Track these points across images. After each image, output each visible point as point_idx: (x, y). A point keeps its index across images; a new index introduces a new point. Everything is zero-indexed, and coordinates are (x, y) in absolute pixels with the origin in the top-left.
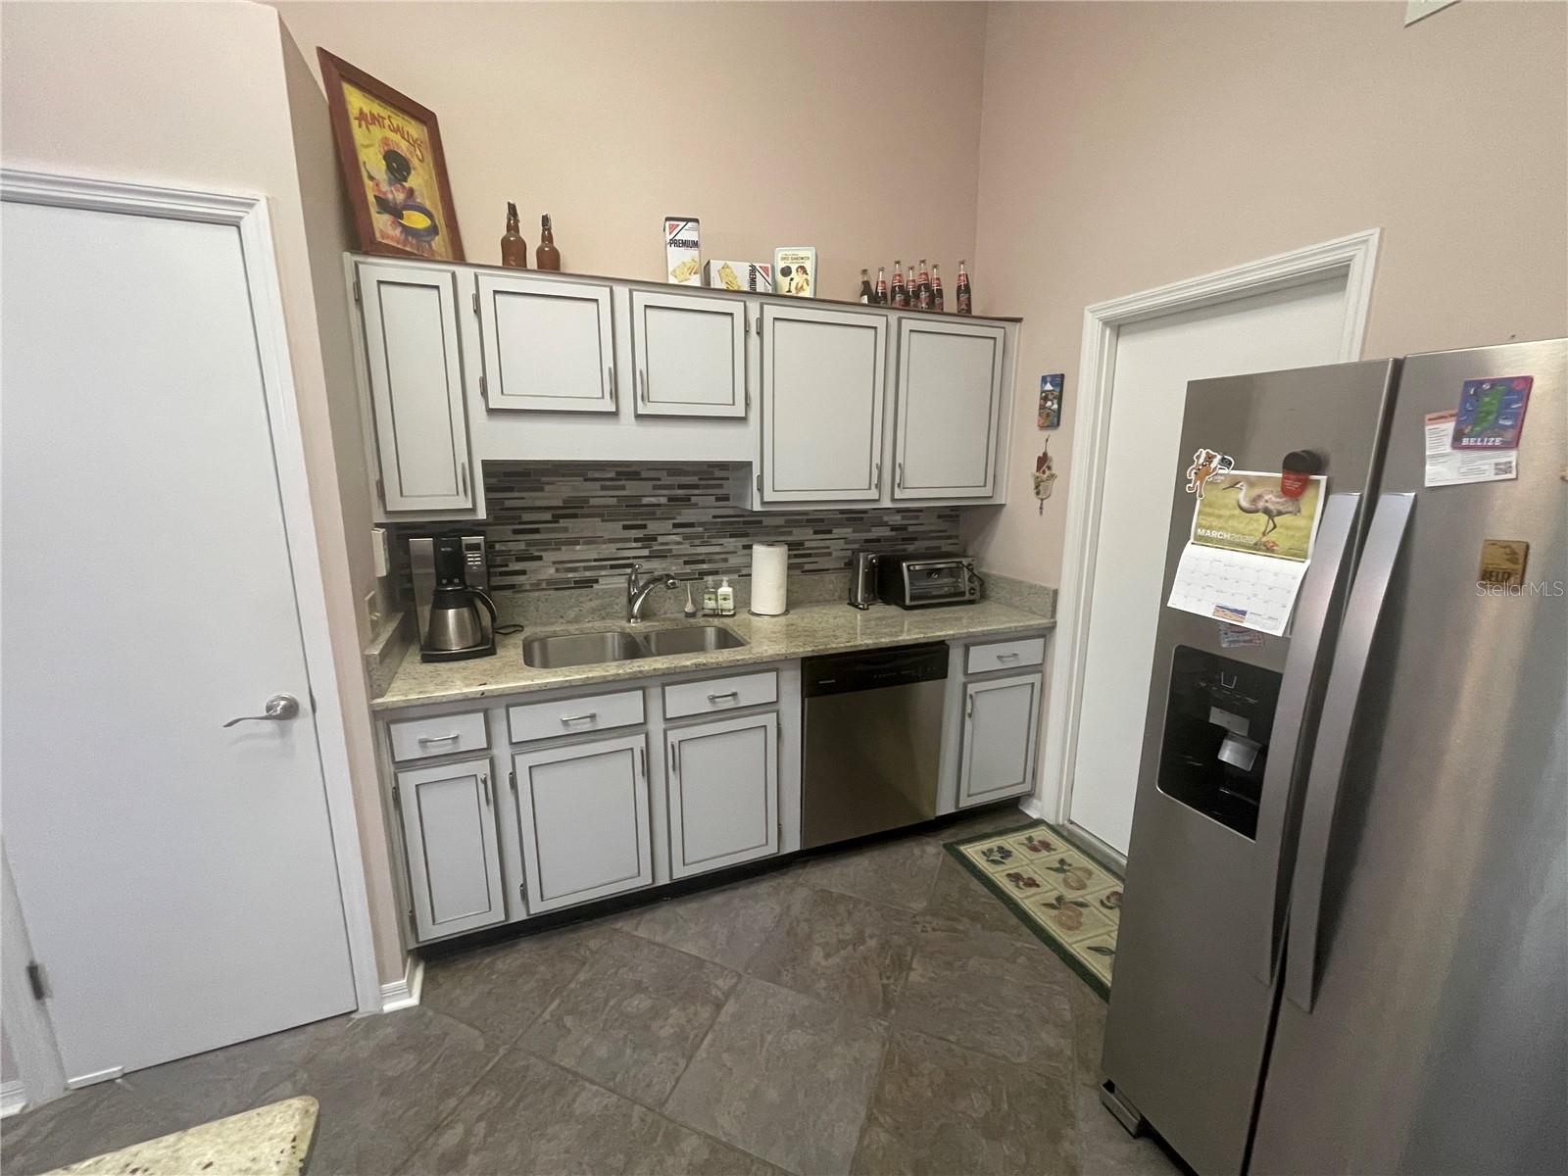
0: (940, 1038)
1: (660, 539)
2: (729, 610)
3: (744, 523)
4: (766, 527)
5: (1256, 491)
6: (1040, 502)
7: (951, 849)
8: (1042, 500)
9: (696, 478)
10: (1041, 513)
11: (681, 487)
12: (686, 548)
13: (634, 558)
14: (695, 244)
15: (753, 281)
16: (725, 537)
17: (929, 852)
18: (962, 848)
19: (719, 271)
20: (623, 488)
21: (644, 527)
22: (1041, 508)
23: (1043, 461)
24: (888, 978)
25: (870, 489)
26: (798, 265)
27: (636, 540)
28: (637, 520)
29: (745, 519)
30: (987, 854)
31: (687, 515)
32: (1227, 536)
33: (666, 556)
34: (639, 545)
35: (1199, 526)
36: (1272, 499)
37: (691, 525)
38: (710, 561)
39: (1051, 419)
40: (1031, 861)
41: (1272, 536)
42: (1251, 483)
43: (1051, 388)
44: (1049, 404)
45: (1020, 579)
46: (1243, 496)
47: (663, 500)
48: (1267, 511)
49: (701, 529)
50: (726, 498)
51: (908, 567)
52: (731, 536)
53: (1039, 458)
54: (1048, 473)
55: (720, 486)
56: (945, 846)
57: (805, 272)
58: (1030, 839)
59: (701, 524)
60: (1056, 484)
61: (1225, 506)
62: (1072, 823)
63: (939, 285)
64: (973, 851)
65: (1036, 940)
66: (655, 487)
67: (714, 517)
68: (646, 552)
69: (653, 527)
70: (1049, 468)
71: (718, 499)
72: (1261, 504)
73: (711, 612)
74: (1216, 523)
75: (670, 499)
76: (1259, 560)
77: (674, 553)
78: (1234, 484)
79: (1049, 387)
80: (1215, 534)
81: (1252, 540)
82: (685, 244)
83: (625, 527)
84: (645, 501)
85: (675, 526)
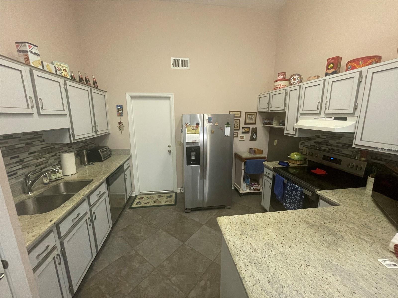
0: (167, 224)
1: (25, 160)
2: (62, 177)
3: (51, 148)
4: (57, 148)
5: (193, 127)
6: (121, 132)
7: (131, 208)
8: (122, 131)
9: (33, 135)
10: (122, 134)
11: (29, 139)
12: (34, 162)
13: (17, 170)
14: (38, 55)
15: (56, 71)
16: (46, 154)
17: (128, 211)
18: (132, 206)
19: (46, 66)
20: (7, 143)
21: (18, 157)
22: (122, 133)
23: (120, 123)
24: (152, 226)
25: (93, 132)
26: (63, 68)
27: (16, 163)
28: (15, 154)
29: (50, 147)
30: (137, 204)
31: (33, 149)
32: (191, 133)
33: (28, 166)
34: (18, 164)
35: (187, 132)
36: (195, 128)
37: (35, 152)
38: (43, 164)
39: (120, 114)
40: (144, 200)
41: (196, 132)
42: (193, 126)
43: (120, 108)
44: (120, 111)
45: (120, 148)
46: (192, 128)
47: (23, 145)
48: (195, 129)
49: (38, 153)
50: (43, 141)
51: (101, 151)
52: (47, 154)
53: (119, 122)
54: (122, 125)
55: (41, 137)
56: (129, 208)
57: (66, 71)
58: (139, 198)
59: (38, 151)
60: (125, 128)
61: (190, 129)
62: (141, 192)
63: (82, 77)
64: (134, 205)
65: (159, 207)
66: (19, 140)
67: (41, 148)
68: (21, 167)
69: (22, 156)
70: (122, 124)
71: (41, 142)
72: (194, 129)
73: (55, 179)
74: (189, 131)
75: (26, 144)
76: (195, 135)
77: (31, 164)
78: (191, 126)
79: (119, 108)
80: (189, 133)
81: (194, 133)
82: (35, 54)
83: (11, 159)
84: (17, 146)
85: (30, 154)
